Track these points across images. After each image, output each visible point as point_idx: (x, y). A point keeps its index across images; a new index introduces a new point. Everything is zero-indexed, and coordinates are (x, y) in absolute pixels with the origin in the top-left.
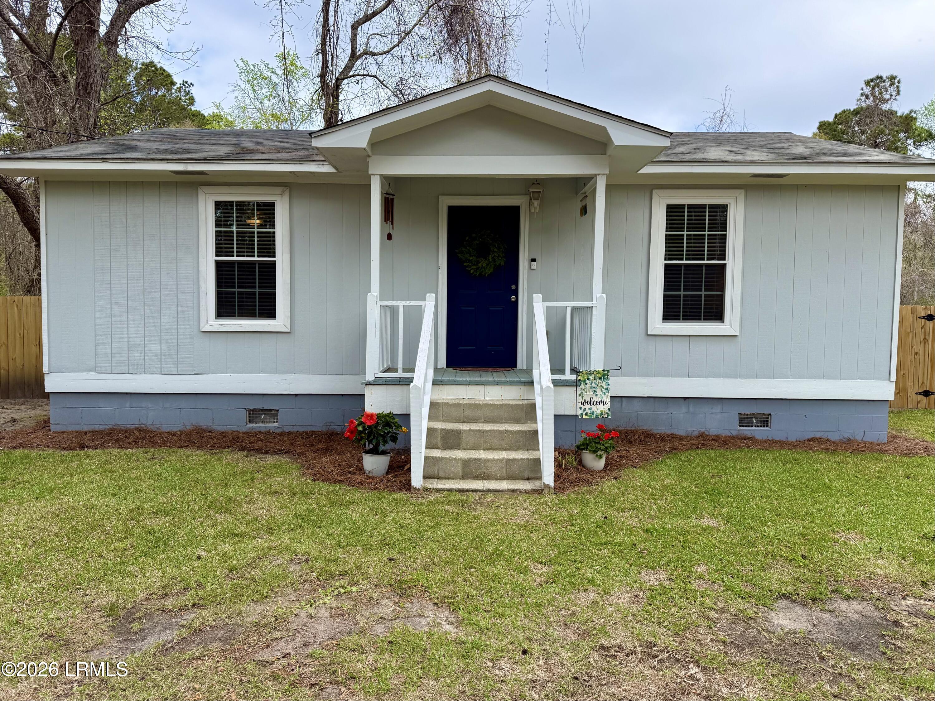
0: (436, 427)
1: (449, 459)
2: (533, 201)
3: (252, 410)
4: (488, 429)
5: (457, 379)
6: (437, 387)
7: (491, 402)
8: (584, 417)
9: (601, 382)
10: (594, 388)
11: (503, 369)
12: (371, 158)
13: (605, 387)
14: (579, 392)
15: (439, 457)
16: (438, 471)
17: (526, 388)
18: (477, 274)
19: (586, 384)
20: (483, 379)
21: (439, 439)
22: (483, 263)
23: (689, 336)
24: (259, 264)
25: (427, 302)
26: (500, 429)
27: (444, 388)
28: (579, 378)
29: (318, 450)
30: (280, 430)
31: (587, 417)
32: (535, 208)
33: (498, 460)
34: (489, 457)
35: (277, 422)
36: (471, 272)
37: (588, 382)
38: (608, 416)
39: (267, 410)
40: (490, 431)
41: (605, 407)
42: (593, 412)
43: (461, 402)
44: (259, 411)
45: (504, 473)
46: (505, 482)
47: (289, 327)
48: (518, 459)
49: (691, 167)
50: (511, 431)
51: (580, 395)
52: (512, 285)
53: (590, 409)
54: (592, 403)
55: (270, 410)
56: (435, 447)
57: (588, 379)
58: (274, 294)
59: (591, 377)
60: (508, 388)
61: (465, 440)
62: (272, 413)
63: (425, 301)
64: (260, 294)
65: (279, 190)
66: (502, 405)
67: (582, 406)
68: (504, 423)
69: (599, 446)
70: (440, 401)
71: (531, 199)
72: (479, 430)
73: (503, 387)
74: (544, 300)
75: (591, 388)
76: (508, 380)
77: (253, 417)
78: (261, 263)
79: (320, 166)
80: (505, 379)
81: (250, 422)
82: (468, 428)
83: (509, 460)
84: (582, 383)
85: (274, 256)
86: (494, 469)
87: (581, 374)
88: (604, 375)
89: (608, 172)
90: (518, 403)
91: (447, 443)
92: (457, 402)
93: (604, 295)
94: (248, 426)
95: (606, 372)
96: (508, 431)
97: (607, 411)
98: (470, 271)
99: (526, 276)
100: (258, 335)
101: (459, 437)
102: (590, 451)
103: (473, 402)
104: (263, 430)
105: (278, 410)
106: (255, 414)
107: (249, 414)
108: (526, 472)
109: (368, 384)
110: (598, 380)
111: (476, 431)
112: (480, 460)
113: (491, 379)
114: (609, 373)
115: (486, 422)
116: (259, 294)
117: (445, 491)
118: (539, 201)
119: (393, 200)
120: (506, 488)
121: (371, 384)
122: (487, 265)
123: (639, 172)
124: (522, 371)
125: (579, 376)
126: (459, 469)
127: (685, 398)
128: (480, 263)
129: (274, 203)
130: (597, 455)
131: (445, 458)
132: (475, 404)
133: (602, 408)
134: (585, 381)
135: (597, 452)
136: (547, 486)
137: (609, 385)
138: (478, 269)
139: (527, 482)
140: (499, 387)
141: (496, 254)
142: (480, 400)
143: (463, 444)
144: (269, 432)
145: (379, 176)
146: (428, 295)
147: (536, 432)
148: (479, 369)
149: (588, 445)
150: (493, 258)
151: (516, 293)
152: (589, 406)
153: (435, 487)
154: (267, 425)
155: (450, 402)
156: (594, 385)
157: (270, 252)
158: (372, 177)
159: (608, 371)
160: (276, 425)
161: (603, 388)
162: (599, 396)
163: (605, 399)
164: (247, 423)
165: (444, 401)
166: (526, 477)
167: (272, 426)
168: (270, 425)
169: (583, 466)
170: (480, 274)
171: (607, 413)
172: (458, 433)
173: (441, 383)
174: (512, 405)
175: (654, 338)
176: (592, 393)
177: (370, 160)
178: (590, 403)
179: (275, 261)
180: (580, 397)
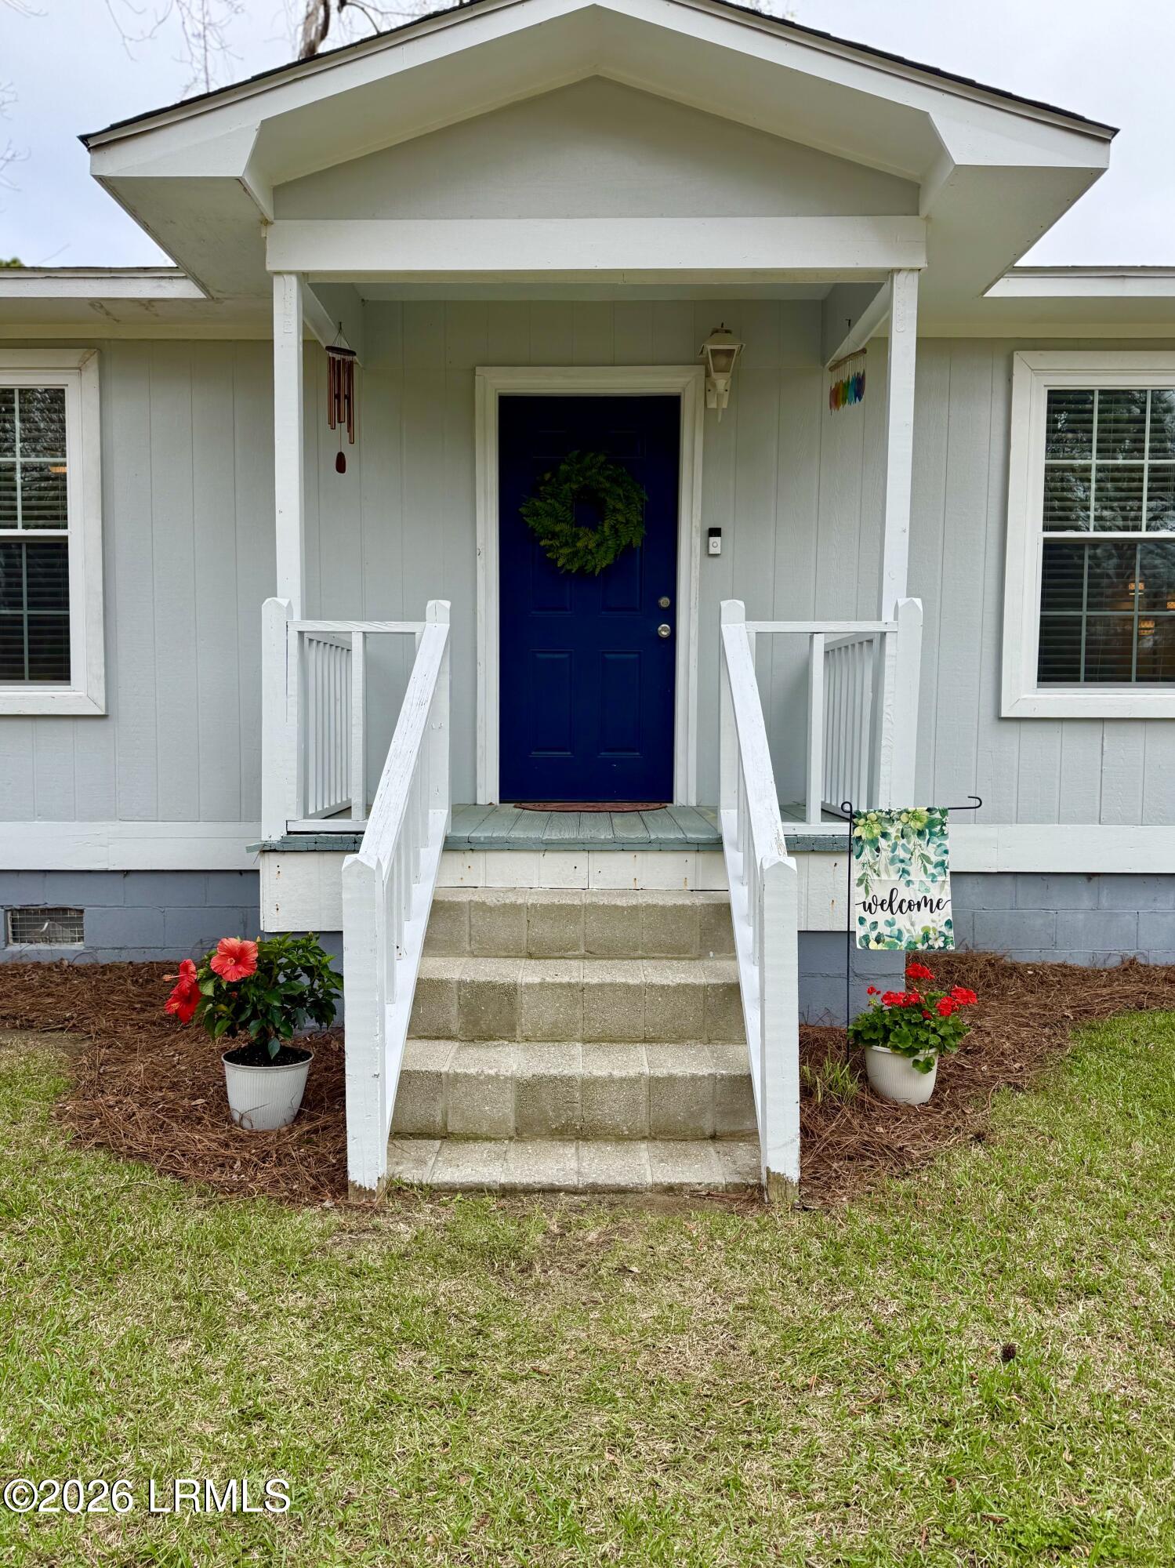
0: (446, 976)
1: (476, 1078)
2: (714, 375)
3: (20, 911)
4: (595, 981)
5: (514, 834)
6: (456, 859)
7: (604, 901)
8: (873, 945)
9: (923, 843)
10: (902, 861)
11: (639, 806)
12: (271, 229)
13: (934, 859)
14: (856, 875)
15: (448, 1075)
16: (445, 1114)
17: (701, 858)
18: (574, 568)
19: (878, 850)
20: (586, 834)
21: (454, 1010)
22: (587, 540)
23: (1103, 720)
24: (29, 546)
25: (428, 625)
26: (631, 981)
27: (479, 860)
28: (857, 832)
29: (154, 1023)
30: (88, 960)
31: (880, 947)
32: (719, 397)
33: (623, 1080)
34: (597, 1073)
35: (81, 939)
36: (559, 564)
37: (882, 843)
38: (945, 942)
39: (56, 909)
40: (601, 986)
41: (934, 916)
42: (900, 931)
43: (520, 901)
44: (36, 912)
45: (642, 1121)
46: (643, 1152)
47: (102, 703)
48: (683, 1078)
49: (1119, 281)
50: (663, 987)
51: (861, 881)
52: (660, 597)
53: (890, 924)
54: (895, 905)
55: (65, 910)
56: (442, 1035)
57: (884, 835)
58: (66, 620)
59: (893, 831)
60: (652, 859)
61: (529, 1012)
62: (67, 917)
63: (424, 620)
64: (32, 621)
65: (73, 357)
66: (635, 908)
67: (866, 915)
68: (643, 958)
69: (923, 1035)
70: (464, 897)
71: (708, 375)
72: (570, 985)
73: (639, 856)
74: (750, 616)
75: (892, 861)
76: (653, 837)
77: (22, 927)
78: (34, 544)
79: (163, 283)
80: (644, 835)
81: (15, 940)
82: (537, 980)
83: (658, 1080)
84: (867, 849)
85: (65, 527)
86: (612, 1110)
87: (862, 821)
88: (931, 824)
89: (922, 263)
90: (680, 902)
91: (476, 1023)
92: (510, 899)
93: (918, 601)
94: (9, 949)
95: (937, 815)
96: (652, 986)
97: (944, 929)
98: (557, 559)
99: (696, 573)
100: (28, 725)
101: (511, 1004)
102: (895, 1047)
103: (556, 901)
104: (46, 960)
105: (82, 911)
106: (28, 920)
107: (13, 920)
108: (709, 1116)
109: (267, 850)
110: (914, 839)
111: (561, 986)
112: (568, 1081)
113: (605, 835)
114: (947, 819)
115: (591, 955)
116: (30, 623)
117: (456, 1191)
118: (728, 375)
119: (350, 366)
120: (649, 1180)
121: (275, 851)
122: (599, 545)
123: (986, 295)
124: (686, 810)
125: (856, 826)
126: (505, 1109)
127: (1090, 876)
128: (579, 539)
129: (63, 391)
130: (916, 1062)
131: (466, 1075)
132: (561, 907)
133: (924, 919)
134: (873, 842)
135: (916, 1051)
136: (779, 1180)
137: (946, 852)
138: (575, 554)
139: (711, 1149)
140: (629, 856)
141: (621, 518)
142: (574, 892)
143: (525, 1024)
144: (58, 965)
145: (294, 279)
146: (431, 603)
147: (733, 991)
148: (580, 806)
149: (887, 1031)
150: (613, 527)
151: (671, 616)
152: (888, 915)
153: (427, 1179)
154: (56, 946)
155: (491, 900)
156: (901, 853)
157: (57, 518)
158: (277, 282)
159: (944, 812)
160: (78, 946)
161: (929, 861)
162: (916, 886)
163: (934, 895)
164: (7, 943)
165: (476, 898)
166: (708, 1132)
167: (69, 949)
168: (65, 947)
169: (875, 1092)
170: (581, 569)
171: (941, 934)
172: (510, 992)
173: (469, 846)
174: (663, 907)
175: (1015, 726)
176: (895, 877)
177: (268, 233)
178: (890, 905)
179: (66, 538)
180: (862, 888)
